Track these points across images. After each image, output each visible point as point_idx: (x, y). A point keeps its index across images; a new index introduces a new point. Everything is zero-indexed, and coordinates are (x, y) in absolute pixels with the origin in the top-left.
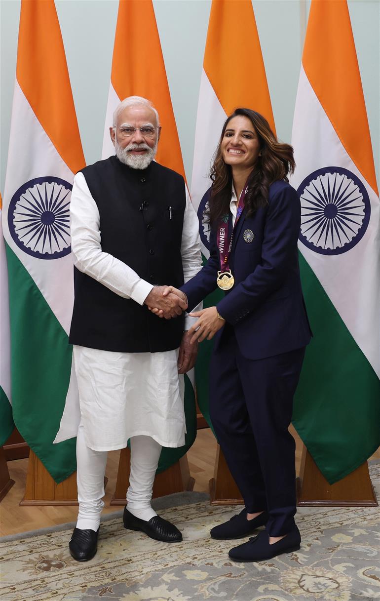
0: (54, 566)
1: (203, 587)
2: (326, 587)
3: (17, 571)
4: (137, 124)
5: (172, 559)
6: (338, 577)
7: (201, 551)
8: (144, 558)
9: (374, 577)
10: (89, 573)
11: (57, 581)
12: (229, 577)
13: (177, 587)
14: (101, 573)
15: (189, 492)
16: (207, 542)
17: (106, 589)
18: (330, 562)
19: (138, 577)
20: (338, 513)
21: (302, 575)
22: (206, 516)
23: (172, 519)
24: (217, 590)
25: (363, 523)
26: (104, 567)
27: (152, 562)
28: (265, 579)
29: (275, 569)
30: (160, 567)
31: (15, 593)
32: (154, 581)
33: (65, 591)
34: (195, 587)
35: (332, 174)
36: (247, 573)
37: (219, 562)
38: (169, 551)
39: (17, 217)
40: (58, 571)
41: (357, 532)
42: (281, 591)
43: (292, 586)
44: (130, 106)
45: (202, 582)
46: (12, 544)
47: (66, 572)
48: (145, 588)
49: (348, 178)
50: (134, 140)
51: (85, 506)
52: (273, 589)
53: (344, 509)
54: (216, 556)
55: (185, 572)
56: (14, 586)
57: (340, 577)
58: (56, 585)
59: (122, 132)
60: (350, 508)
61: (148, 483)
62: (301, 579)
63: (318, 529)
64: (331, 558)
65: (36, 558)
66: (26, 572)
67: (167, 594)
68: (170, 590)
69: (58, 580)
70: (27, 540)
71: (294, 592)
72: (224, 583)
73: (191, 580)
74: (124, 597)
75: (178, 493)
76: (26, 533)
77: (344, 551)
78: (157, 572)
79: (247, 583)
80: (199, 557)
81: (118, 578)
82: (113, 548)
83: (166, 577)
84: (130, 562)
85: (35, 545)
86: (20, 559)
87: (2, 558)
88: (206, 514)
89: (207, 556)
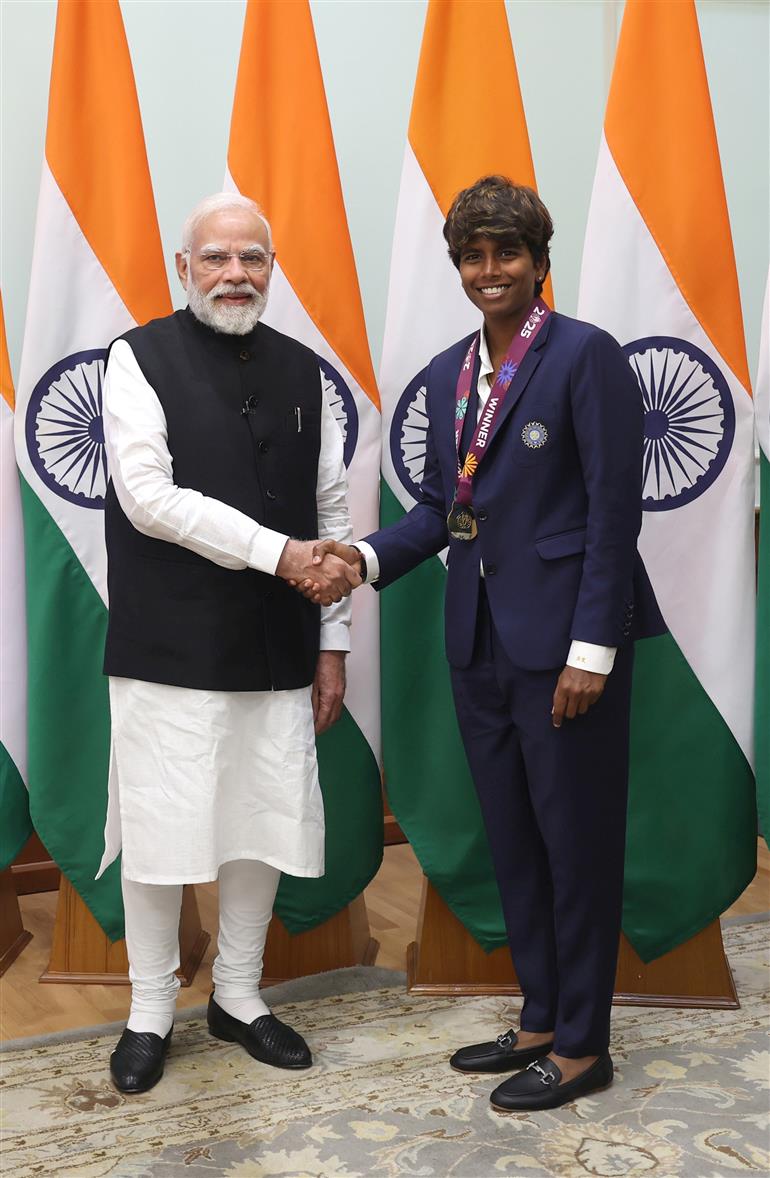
0: (101, 1102)
1: (386, 1156)
2: (630, 1165)
3: (30, 1108)
4: (234, 245)
5: (328, 1097)
6: (655, 1146)
7: (386, 1085)
8: (273, 1093)
9: (727, 1150)
10: (165, 1118)
11: (106, 1132)
12: (438, 1137)
13: (336, 1154)
14: (189, 1119)
15: (367, 969)
16: (398, 1066)
17: (198, 1152)
18: (640, 1116)
19: (262, 1131)
20: (660, 1018)
21: (584, 1139)
22: (398, 1016)
23: (331, 1018)
24: (414, 1162)
25: (708, 1040)
26: (196, 1108)
27: (290, 1101)
28: (509, 1144)
29: (530, 1126)
30: (306, 1112)
31: (25, 1151)
32: (291, 1140)
33: (119, 1151)
34: (372, 1154)
35: (659, 350)
36: (474, 1132)
37: (421, 1106)
38: (323, 1083)
39: (43, 427)
40: (108, 1112)
41: (696, 1059)
42: (541, 1170)
43: (562, 1159)
44: (220, 211)
45: (385, 1144)
46: (22, 1056)
47: (124, 1114)
48: (274, 1152)
49: (691, 359)
50: (227, 276)
51: (143, 987)
52: (526, 1166)
53: (671, 1013)
54: (414, 1094)
55: (353, 1124)
56: (23, 1138)
57: (660, 1148)
58: (104, 1139)
59: (203, 261)
60: (682, 1010)
61: (253, 949)
62: (581, 1147)
63: (618, 1049)
64: (641, 1109)
65: (67, 1086)
66: (47, 1112)
67: (317, 1166)
68: (323, 1157)
69: (108, 1130)
70: (52, 1050)
71: (567, 1172)
72: (428, 1149)
73: (364, 1139)
74: (233, 1168)
75: (346, 969)
76: (49, 1035)
77: (669, 1095)
78: (298, 1123)
79: (475, 1150)
80: (381, 1096)
81: (224, 1131)
82: (216, 1071)
83: (317, 1133)
84: (247, 1100)
85: (67, 1059)
86: (34, 1085)
87: (3, 1083)
88: (399, 1011)
89: (398, 1094)
